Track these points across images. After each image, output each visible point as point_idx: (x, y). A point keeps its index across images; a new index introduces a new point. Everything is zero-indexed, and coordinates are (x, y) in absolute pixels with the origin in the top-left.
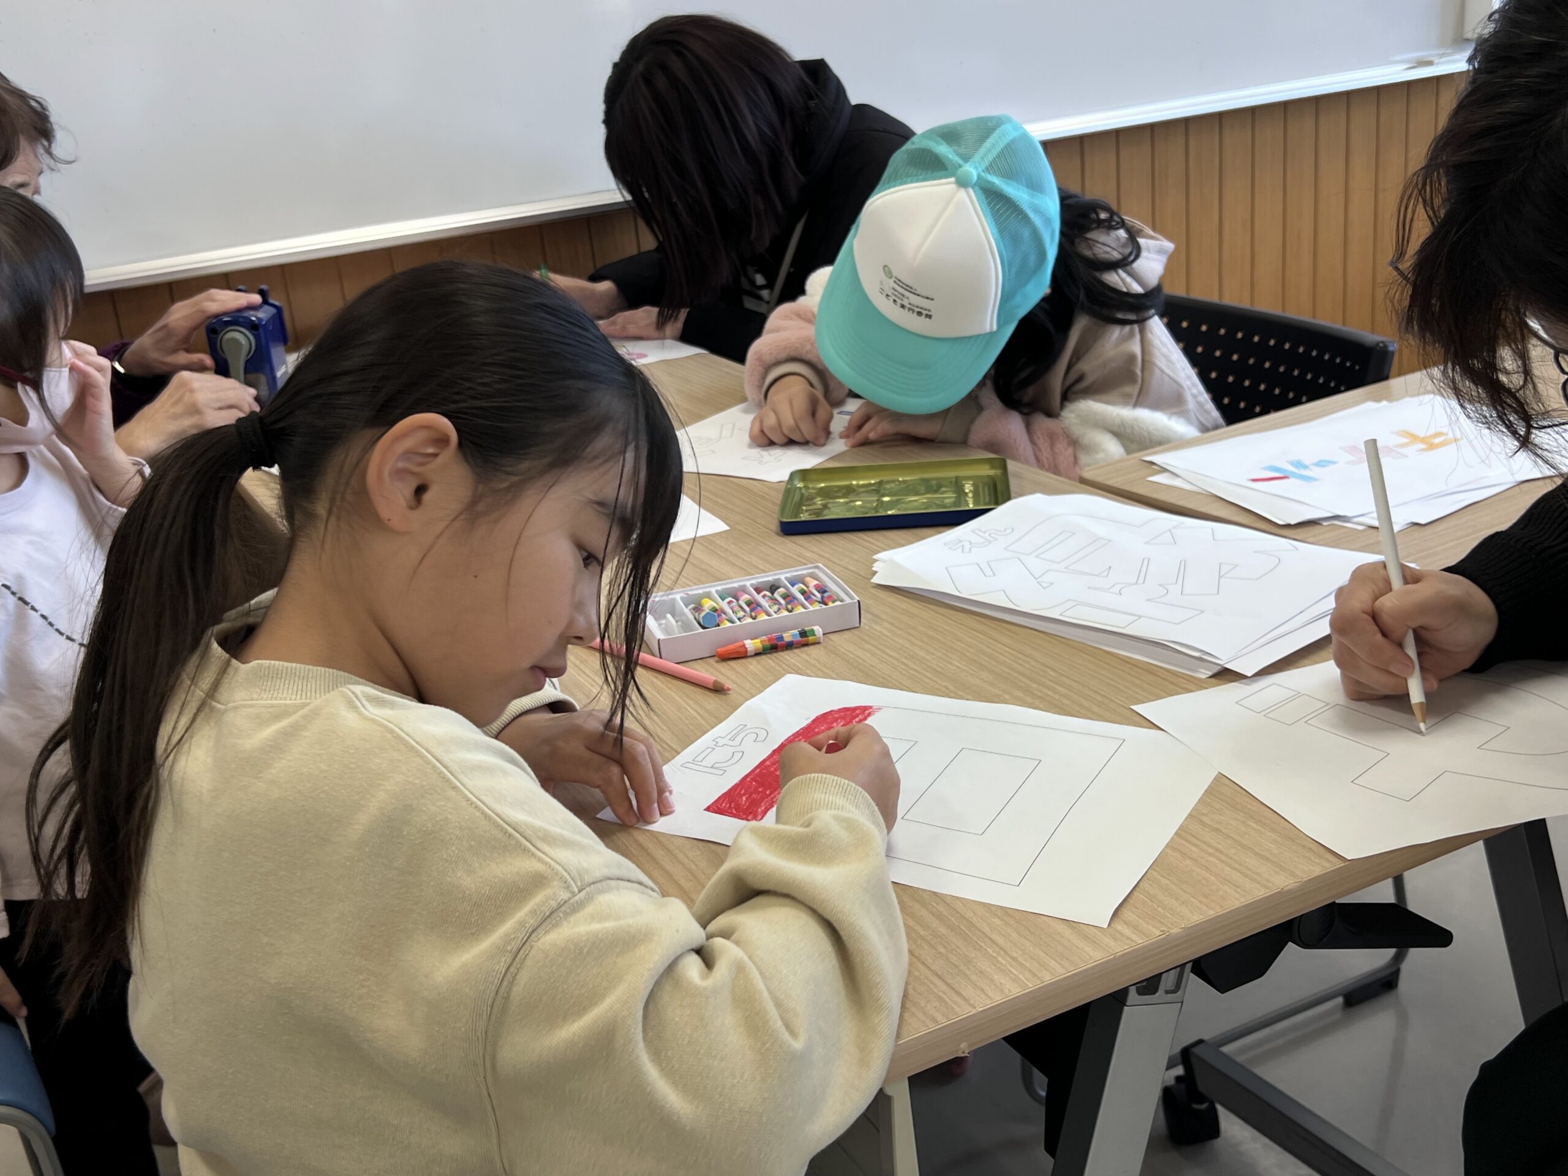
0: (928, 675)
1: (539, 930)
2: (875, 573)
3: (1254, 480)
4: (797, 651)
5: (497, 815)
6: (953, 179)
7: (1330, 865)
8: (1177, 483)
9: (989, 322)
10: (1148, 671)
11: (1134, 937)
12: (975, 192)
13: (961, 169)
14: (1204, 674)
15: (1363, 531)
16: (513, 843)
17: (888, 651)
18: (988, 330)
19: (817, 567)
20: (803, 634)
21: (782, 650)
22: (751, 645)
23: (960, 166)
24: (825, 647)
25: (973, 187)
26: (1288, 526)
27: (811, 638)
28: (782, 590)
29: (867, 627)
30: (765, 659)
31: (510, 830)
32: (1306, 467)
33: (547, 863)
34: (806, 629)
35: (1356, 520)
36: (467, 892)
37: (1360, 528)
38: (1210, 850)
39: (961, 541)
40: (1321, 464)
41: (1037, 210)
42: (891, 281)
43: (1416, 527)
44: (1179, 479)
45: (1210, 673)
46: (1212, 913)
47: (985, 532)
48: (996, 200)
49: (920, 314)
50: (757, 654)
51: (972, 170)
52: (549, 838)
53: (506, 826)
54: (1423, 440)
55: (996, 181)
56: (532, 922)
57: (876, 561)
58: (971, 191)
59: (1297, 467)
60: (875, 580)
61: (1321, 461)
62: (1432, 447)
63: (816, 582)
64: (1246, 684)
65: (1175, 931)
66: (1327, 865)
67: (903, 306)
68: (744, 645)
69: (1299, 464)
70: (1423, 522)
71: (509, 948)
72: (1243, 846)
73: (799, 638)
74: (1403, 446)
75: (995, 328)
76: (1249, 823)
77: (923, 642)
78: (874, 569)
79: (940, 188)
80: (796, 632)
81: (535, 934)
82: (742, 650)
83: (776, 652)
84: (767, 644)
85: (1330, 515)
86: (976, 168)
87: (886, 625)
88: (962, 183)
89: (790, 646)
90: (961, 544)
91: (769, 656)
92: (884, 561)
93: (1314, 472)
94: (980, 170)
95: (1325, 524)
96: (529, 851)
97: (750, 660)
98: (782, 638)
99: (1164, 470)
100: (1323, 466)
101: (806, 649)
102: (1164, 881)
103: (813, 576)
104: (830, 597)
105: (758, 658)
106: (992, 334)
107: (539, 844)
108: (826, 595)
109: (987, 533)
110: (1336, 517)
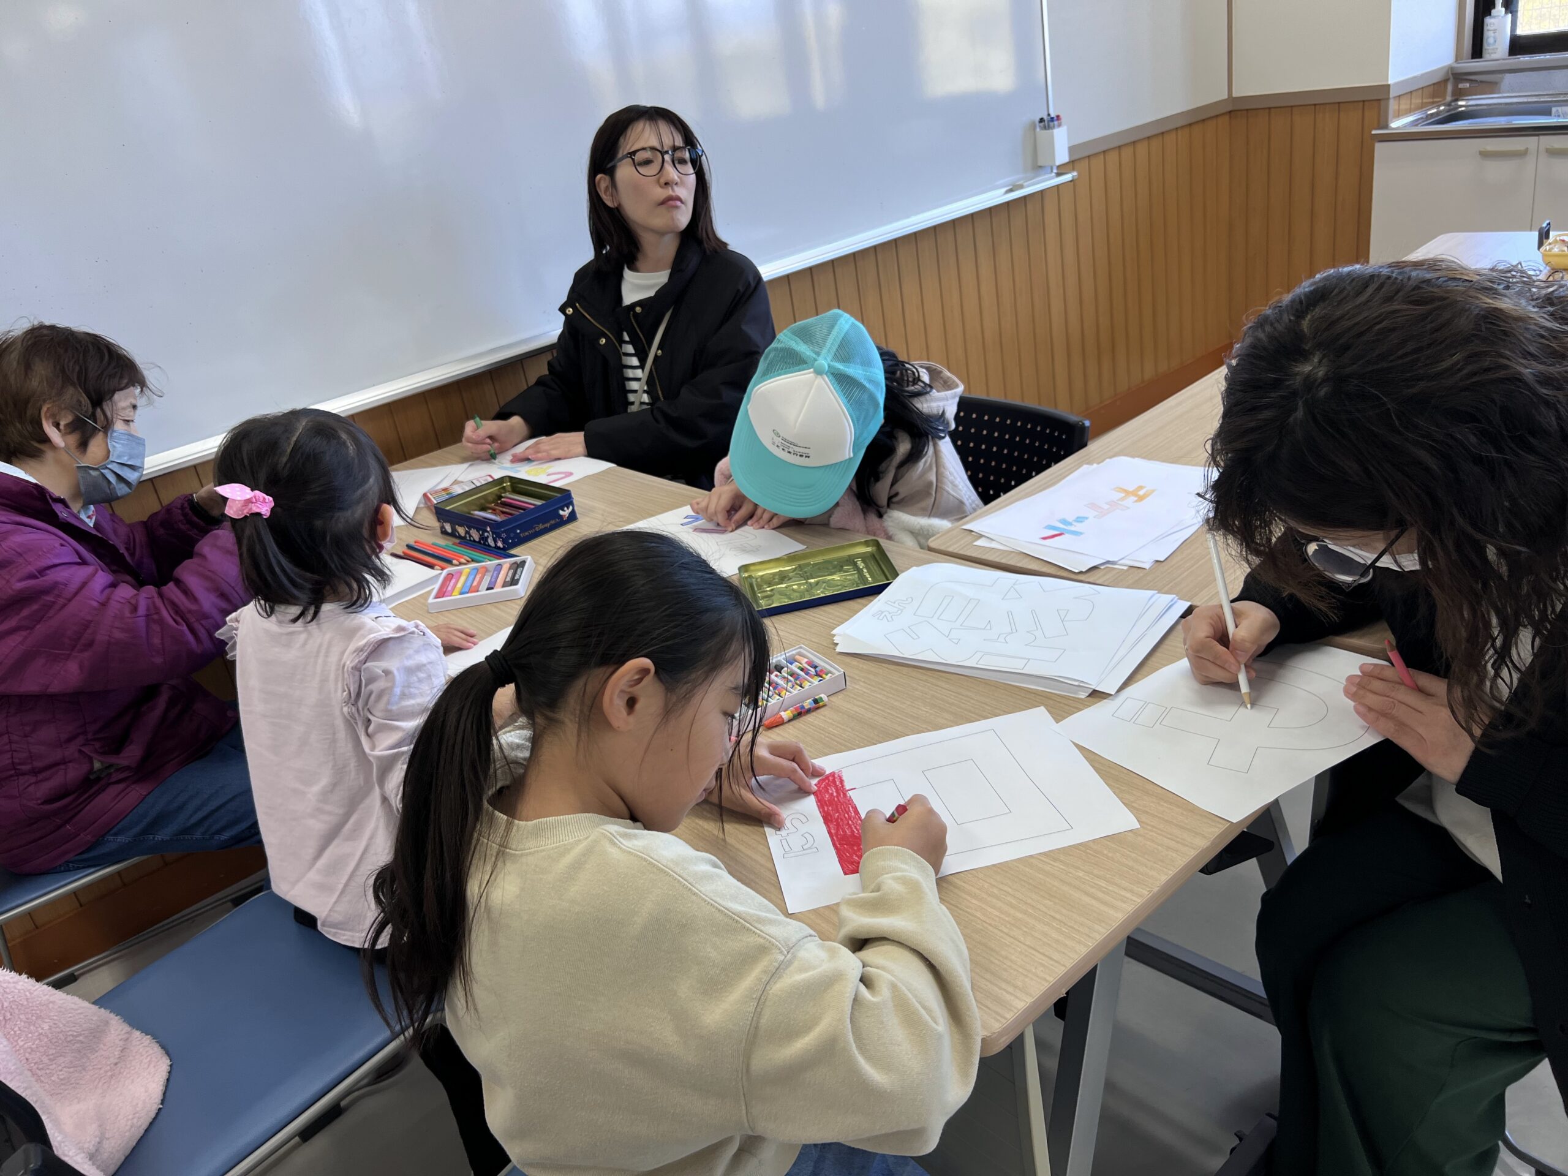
0: (910, 720)
1: (770, 983)
2: (837, 644)
3: (1044, 538)
4: (814, 713)
5: (726, 909)
6: (812, 370)
7: (1223, 827)
8: (994, 545)
9: (848, 453)
10: (1047, 698)
11: (1134, 898)
12: (828, 377)
13: (816, 363)
14: (1083, 695)
15: (1127, 570)
16: (739, 926)
17: (875, 705)
18: (847, 457)
19: (801, 648)
20: (816, 701)
21: (804, 715)
22: (786, 715)
23: (815, 360)
24: (831, 708)
25: (826, 374)
26: (1081, 572)
27: (821, 704)
28: (785, 669)
29: (851, 688)
30: (797, 723)
31: (736, 918)
32: (1070, 524)
33: (765, 938)
34: (816, 697)
35: (1120, 562)
36: (716, 961)
37: (1125, 568)
38: (1149, 828)
39: (882, 612)
40: (1080, 520)
41: (870, 381)
42: (780, 439)
43: (1159, 563)
44: (994, 542)
45: (1087, 694)
46: (1171, 873)
47: (894, 603)
48: (844, 381)
49: (801, 456)
50: (790, 721)
51: (824, 362)
52: (760, 920)
53: (734, 916)
54: (1134, 493)
55: (840, 366)
56: (765, 978)
57: (834, 635)
58: (825, 376)
59: (1065, 524)
60: (839, 649)
61: (1078, 518)
62: (1141, 499)
63: (806, 660)
64: (1113, 700)
65: (1156, 889)
66: (1220, 826)
67: (789, 452)
68: (781, 717)
69: (1064, 522)
70: (1162, 560)
71: (754, 996)
72: (1167, 821)
73: (814, 705)
74: (1122, 499)
75: (852, 455)
76: (1162, 803)
77: (894, 695)
78: (835, 642)
79: (805, 376)
80: (810, 700)
81: (768, 985)
82: (781, 720)
83: (801, 716)
84: (796, 713)
85: (1104, 561)
86: (825, 359)
87: (862, 684)
88: (819, 372)
89: (809, 711)
90: (883, 615)
91: (798, 720)
92: (840, 635)
93: (1077, 527)
94: (829, 360)
95: (1102, 567)
96: (751, 930)
97: (787, 725)
98: (803, 707)
99: (981, 536)
100: (1081, 522)
101: (819, 711)
102: (1134, 855)
103: (800, 654)
104: (821, 671)
105: (791, 723)
106: (850, 459)
107: (756, 925)
108: (817, 669)
109: (897, 603)
110: (1108, 562)
